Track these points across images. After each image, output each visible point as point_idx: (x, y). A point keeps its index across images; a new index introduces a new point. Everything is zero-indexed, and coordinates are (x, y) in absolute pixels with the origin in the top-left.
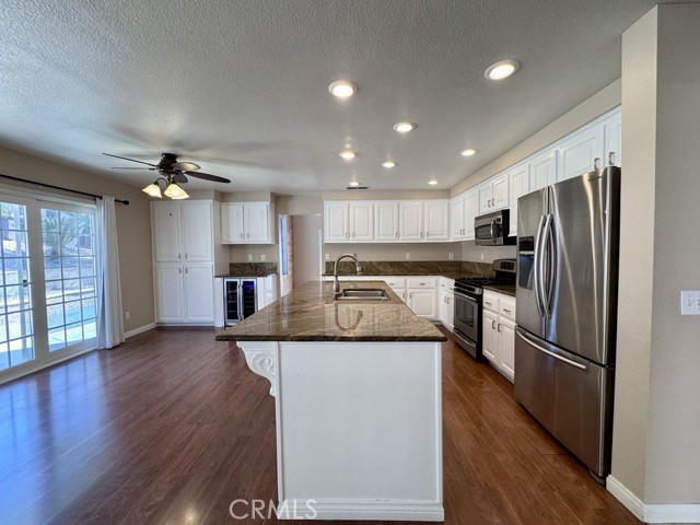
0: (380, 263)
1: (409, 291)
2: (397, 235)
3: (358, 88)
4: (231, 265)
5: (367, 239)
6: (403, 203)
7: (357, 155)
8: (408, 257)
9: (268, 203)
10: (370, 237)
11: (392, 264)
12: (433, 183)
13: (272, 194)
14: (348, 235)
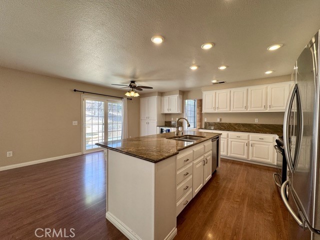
0: (236, 124)
1: (251, 142)
2: (246, 107)
3: (164, 38)
4: (166, 122)
5: (227, 110)
6: (250, 88)
7: (199, 66)
8: (256, 121)
9: (178, 95)
10: (228, 109)
11: (244, 125)
12: (269, 73)
13: (180, 91)
14: (215, 108)
